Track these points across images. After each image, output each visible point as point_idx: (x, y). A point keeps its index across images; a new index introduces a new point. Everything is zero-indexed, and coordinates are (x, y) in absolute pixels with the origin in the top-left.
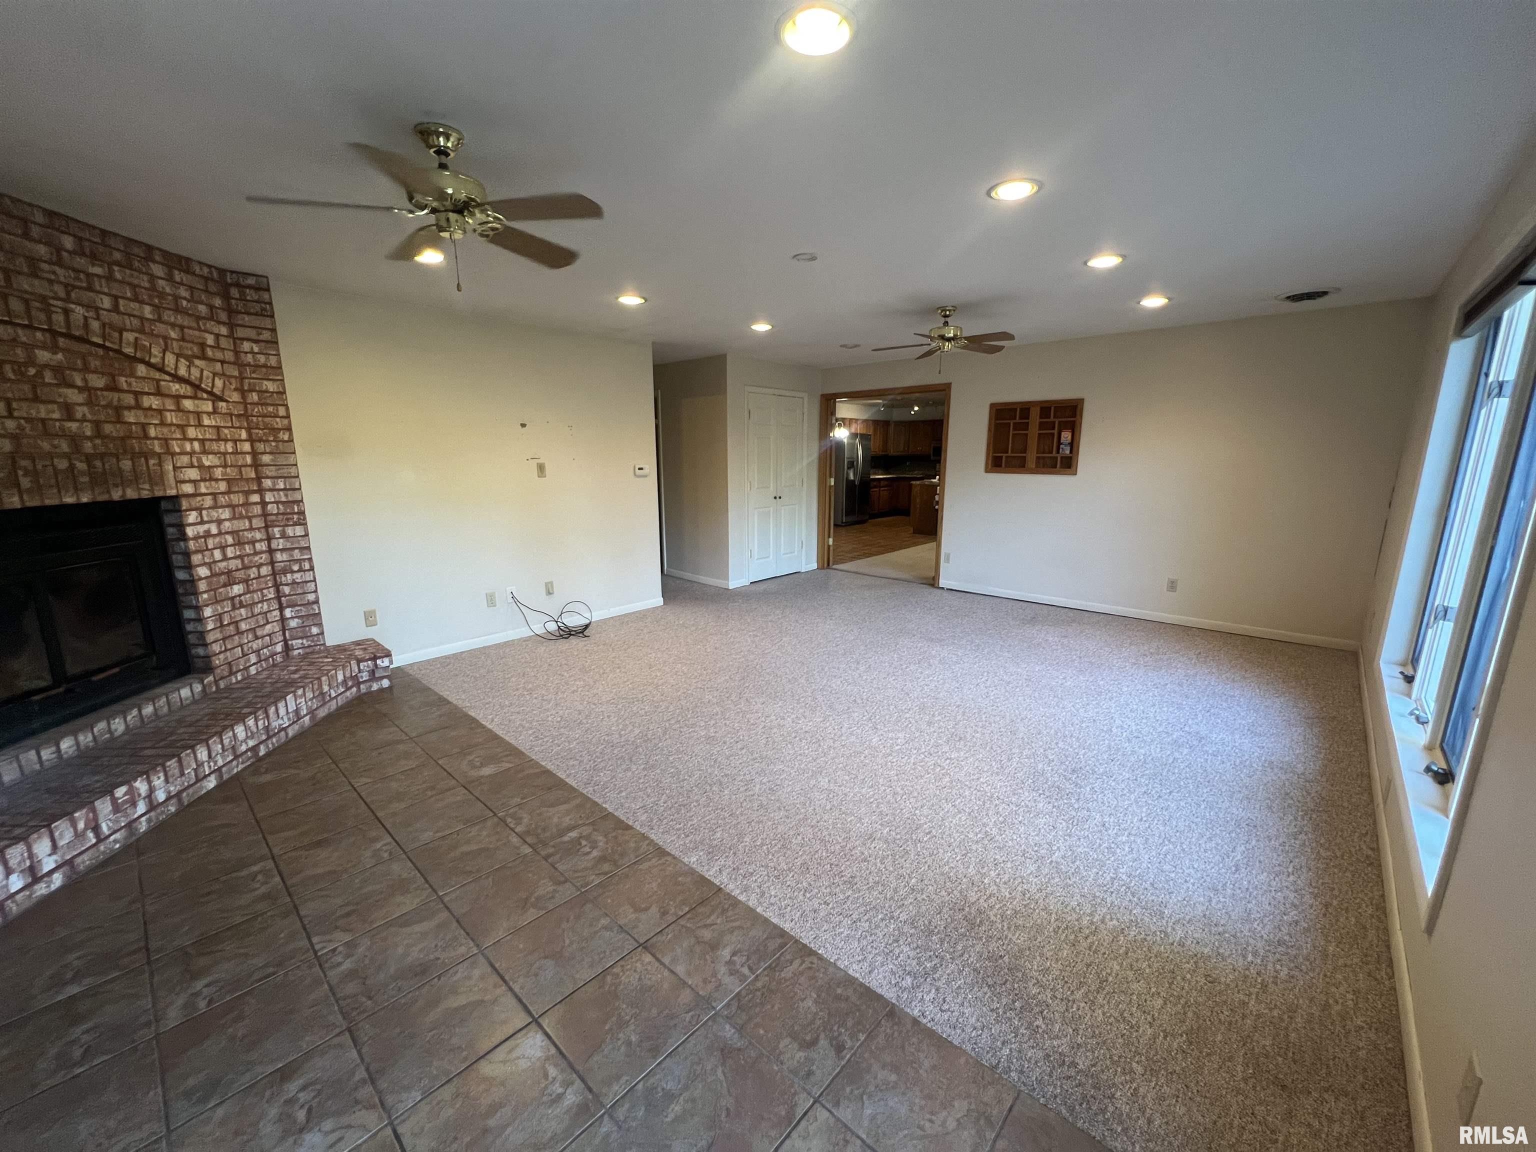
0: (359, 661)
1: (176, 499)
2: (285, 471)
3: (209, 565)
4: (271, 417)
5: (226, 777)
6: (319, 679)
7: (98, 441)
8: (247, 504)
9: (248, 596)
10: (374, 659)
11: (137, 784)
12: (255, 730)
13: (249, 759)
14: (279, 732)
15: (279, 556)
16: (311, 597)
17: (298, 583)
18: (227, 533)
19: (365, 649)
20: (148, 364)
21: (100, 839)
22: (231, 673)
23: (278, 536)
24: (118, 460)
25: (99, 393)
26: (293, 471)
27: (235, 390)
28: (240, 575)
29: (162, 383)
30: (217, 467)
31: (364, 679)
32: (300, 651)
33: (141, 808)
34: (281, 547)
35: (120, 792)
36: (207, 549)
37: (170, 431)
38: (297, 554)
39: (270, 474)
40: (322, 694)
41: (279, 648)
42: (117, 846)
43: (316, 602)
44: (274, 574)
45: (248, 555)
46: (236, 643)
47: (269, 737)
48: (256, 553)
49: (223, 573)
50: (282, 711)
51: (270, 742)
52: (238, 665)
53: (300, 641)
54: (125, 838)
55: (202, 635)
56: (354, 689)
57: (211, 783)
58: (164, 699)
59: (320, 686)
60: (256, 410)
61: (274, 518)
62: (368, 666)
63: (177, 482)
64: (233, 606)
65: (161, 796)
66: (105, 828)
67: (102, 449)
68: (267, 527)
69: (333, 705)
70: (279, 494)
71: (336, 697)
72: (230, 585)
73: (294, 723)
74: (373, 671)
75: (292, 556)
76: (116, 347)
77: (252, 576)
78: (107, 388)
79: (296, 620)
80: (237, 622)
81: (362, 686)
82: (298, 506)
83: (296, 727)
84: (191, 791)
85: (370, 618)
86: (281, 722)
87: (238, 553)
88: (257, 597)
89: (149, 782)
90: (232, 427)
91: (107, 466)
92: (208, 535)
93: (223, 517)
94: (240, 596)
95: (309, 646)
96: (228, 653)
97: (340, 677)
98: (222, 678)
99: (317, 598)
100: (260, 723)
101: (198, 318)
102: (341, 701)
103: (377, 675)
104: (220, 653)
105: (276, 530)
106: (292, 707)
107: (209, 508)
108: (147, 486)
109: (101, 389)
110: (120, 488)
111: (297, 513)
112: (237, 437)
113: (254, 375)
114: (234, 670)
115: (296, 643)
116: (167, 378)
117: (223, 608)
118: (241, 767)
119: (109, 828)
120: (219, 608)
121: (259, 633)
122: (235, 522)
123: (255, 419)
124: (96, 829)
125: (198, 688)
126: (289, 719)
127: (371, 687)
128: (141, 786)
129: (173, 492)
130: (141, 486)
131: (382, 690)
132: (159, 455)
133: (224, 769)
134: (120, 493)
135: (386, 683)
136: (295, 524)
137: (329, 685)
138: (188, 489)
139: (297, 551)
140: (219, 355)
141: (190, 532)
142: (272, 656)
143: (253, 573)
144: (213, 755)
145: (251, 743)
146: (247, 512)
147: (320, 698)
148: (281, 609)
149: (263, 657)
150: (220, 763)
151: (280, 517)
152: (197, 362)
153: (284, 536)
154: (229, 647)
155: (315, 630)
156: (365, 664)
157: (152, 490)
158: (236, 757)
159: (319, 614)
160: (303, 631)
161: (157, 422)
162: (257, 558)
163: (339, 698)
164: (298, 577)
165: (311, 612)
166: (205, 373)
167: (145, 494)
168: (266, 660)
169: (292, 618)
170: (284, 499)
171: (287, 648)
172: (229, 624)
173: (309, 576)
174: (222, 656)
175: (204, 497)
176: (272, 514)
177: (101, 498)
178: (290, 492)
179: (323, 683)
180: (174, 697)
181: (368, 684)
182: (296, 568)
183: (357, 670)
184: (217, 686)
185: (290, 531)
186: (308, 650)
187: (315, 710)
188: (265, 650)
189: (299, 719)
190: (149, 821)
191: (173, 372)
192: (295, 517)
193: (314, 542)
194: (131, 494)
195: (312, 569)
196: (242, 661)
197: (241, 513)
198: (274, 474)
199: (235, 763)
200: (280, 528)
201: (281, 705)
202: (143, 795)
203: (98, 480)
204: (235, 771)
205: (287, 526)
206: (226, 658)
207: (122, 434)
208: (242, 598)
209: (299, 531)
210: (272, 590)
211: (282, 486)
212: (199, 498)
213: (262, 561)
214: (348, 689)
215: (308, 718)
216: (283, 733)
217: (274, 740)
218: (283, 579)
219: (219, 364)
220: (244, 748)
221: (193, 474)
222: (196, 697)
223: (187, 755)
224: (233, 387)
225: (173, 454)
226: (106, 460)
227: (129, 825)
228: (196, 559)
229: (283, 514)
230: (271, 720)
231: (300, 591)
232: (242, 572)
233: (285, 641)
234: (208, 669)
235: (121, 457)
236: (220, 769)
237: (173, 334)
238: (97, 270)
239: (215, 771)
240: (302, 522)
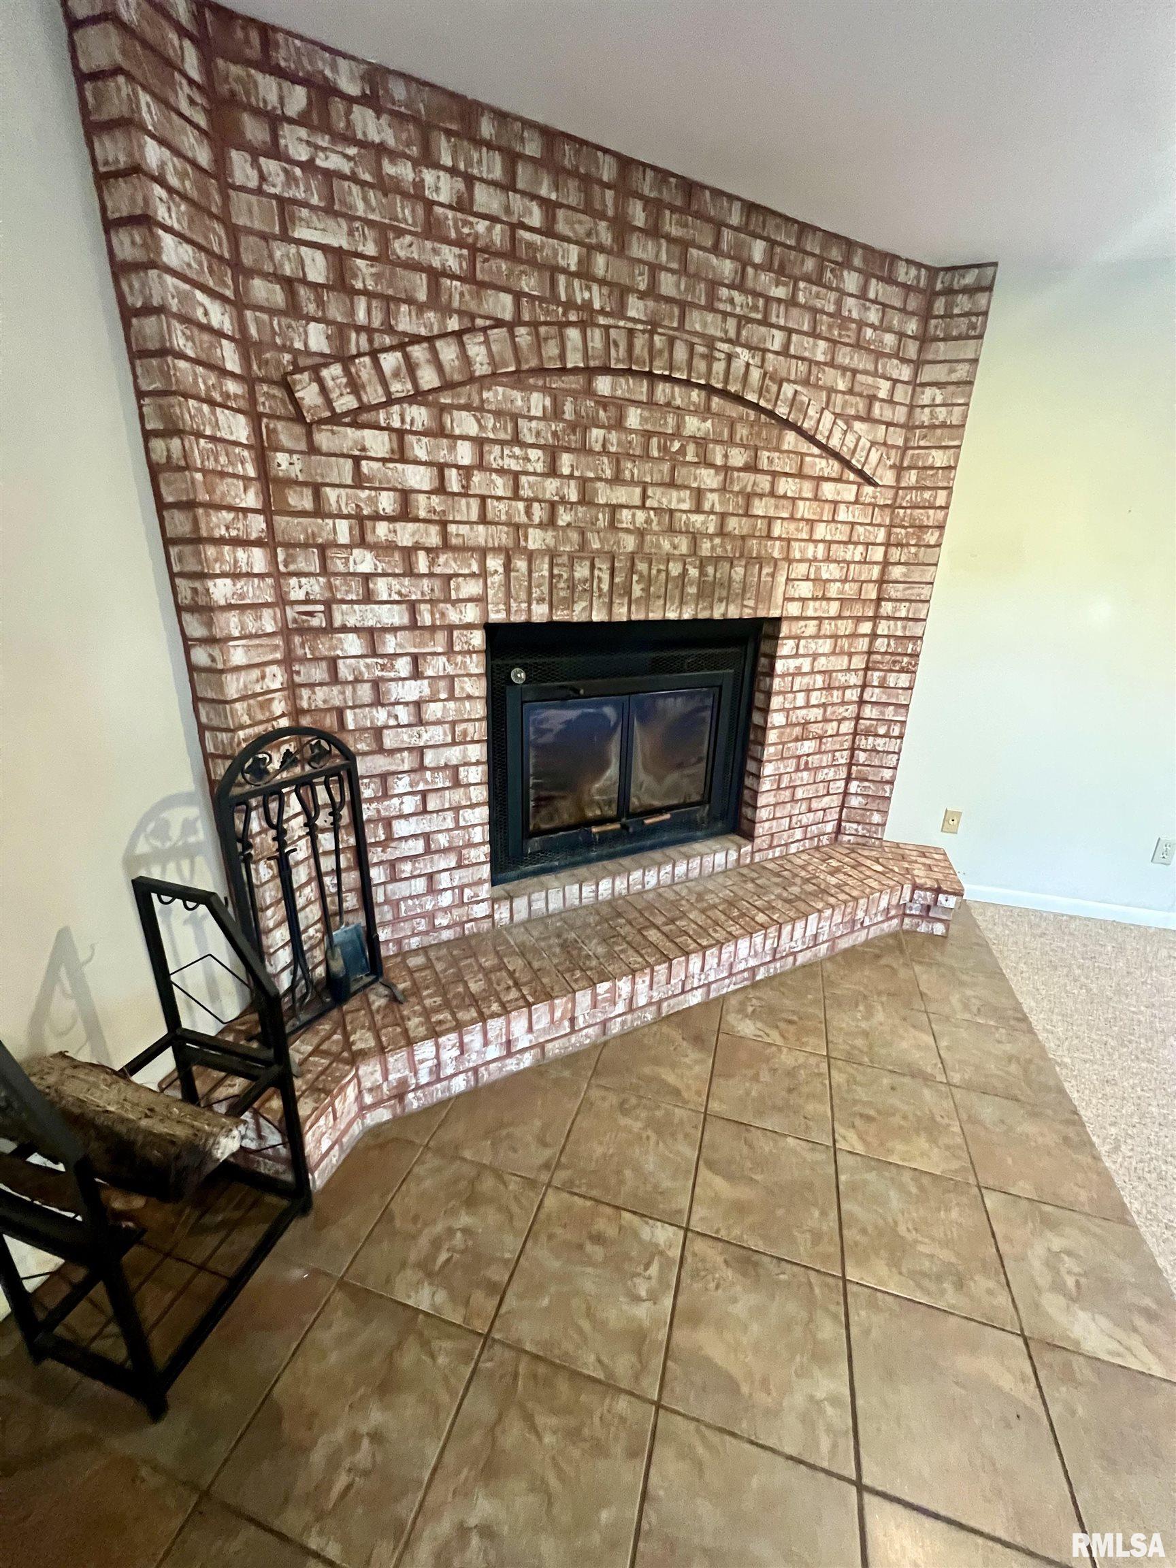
0: (915, 887)
1: (777, 621)
2: (915, 591)
3: (787, 711)
4: (924, 508)
5: (713, 995)
6: (856, 899)
7: (717, 541)
8: (854, 635)
9: (818, 756)
10: (938, 891)
11: (620, 984)
12: (760, 950)
13: (745, 979)
14: (787, 956)
15: (868, 711)
16: (887, 774)
17: (879, 752)
18: (820, 672)
19: (929, 868)
20: (800, 431)
21: (573, 1031)
22: (771, 847)
23: (876, 683)
24: (732, 567)
25: (736, 474)
26: (925, 592)
27: (891, 467)
28: (816, 729)
29: (808, 459)
30: (834, 581)
31: (913, 912)
32: (851, 838)
33: (621, 1007)
34: (874, 699)
35: (603, 987)
36: (792, 692)
37: (797, 530)
38: (889, 713)
39: (893, 595)
40: (854, 921)
41: (830, 827)
42: (588, 1041)
43: (891, 782)
44: (855, 734)
45: (833, 704)
46: (786, 813)
47: (774, 960)
48: (843, 703)
49: (798, 724)
50: (798, 934)
51: (772, 965)
52: (780, 838)
53: (855, 826)
54: (597, 1036)
55: (755, 794)
56: (895, 921)
57: (695, 998)
58: (698, 860)
59: (855, 909)
60: (908, 498)
61: (879, 657)
62: (925, 898)
63: (785, 599)
64: (798, 765)
65: (642, 1000)
66: (580, 1023)
67: (719, 551)
68: (867, 669)
69: (861, 936)
70: (896, 626)
71: (869, 927)
72: (803, 740)
73: (808, 948)
74: (929, 908)
75: (882, 713)
76: (770, 407)
77: (829, 733)
78: (747, 468)
79: (860, 798)
80: (795, 787)
81: (907, 920)
82: (914, 644)
83: (808, 955)
84: (672, 1002)
85: (950, 821)
86: (793, 944)
87: (823, 700)
88: (826, 759)
89: (634, 983)
90: (871, 524)
91: (718, 575)
92: (798, 673)
93: (821, 651)
94: (808, 755)
95: (864, 836)
96: (774, 822)
97: (883, 904)
98: (760, 850)
99: (894, 776)
100: (769, 942)
101: (879, 355)
102: (873, 932)
103: (931, 914)
104: (768, 820)
105: (877, 674)
106: (811, 930)
107: (810, 637)
108: (751, 603)
109: (740, 470)
110: (724, 604)
111: (911, 655)
112: (872, 539)
113: (922, 443)
114: (775, 843)
115: (849, 827)
116: (816, 451)
117: (785, 767)
118: (732, 988)
119: (585, 1021)
120: (782, 766)
121: (815, 805)
122: (832, 658)
123: (901, 511)
124: (573, 1020)
125: (733, 856)
126: (803, 943)
127: (918, 925)
128: (624, 985)
129: (775, 613)
130: (745, 603)
131: (931, 936)
132: (776, 561)
133: (713, 986)
134: (722, 610)
135: (939, 929)
136: (902, 671)
137: (866, 911)
138: (793, 609)
139: (891, 708)
140: (888, 415)
141: (780, 666)
142: (818, 836)
143: (831, 728)
144: (706, 968)
145: (752, 962)
146: (850, 645)
147: (849, 925)
148: (848, 779)
149: (809, 835)
150: (711, 979)
151: (888, 657)
152: (858, 426)
153: (882, 685)
154: (778, 815)
155: (876, 818)
156: (922, 893)
157: (755, 609)
158: (731, 975)
159: (889, 798)
160: (863, 815)
161: (785, 515)
162: (841, 709)
163: (872, 929)
164: (880, 743)
165: (880, 793)
166: (863, 440)
167: (747, 614)
168: (812, 838)
169: (856, 794)
170: (899, 633)
171: (839, 830)
172: (787, 788)
173: (893, 745)
174: (767, 825)
175: (808, 622)
176: (878, 653)
177: (703, 615)
178: (911, 623)
179: (860, 906)
180: (708, 860)
181: (915, 920)
182: (882, 731)
183: (908, 899)
184: (752, 858)
185: (892, 679)
186: (860, 840)
187: (839, 937)
188: (814, 827)
189: (815, 945)
190: (623, 1023)
191: (824, 441)
192: (906, 659)
193: (917, 701)
194: (733, 613)
195: (901, 737)
196: (785, 835)
197: (842, 648)
198: (899, 595)
199: (727, 981)
200: (882, 674)
201: (800, 925)
202: (624, 996)
203: (706, 591)
204: (725, 991)
205: (891, 671)
206: (771, 828)
207: (744, 532)
208: (810, 759)
209: (904, 680)
210: (846, 753)
211: (903, 614)
212: (802, 623)
213: (846, 714)
214: (889, 919)
215: (826, 945)
216: (791, 959)
217: (778, 965)
218: (863, 741)
219: (884, 427)
220: (742, 966)
221: (805, 589)
222: (729, 866)
223: (679, 963)
224: (889, 463)
225: (790, 561)
226: (720, 565)
227: (604, 1023)
228: (776, 702)
229: (892, 654)
230: (782, 942)
231: (877, 763)
232: (820, 725)
233: (840, 820)
234: (750, 836)
235: (735, 562)
236: (709, 984)
237: (841, 385)
238: (780, 292)
239: (704, 985)
240: (910, 671)
